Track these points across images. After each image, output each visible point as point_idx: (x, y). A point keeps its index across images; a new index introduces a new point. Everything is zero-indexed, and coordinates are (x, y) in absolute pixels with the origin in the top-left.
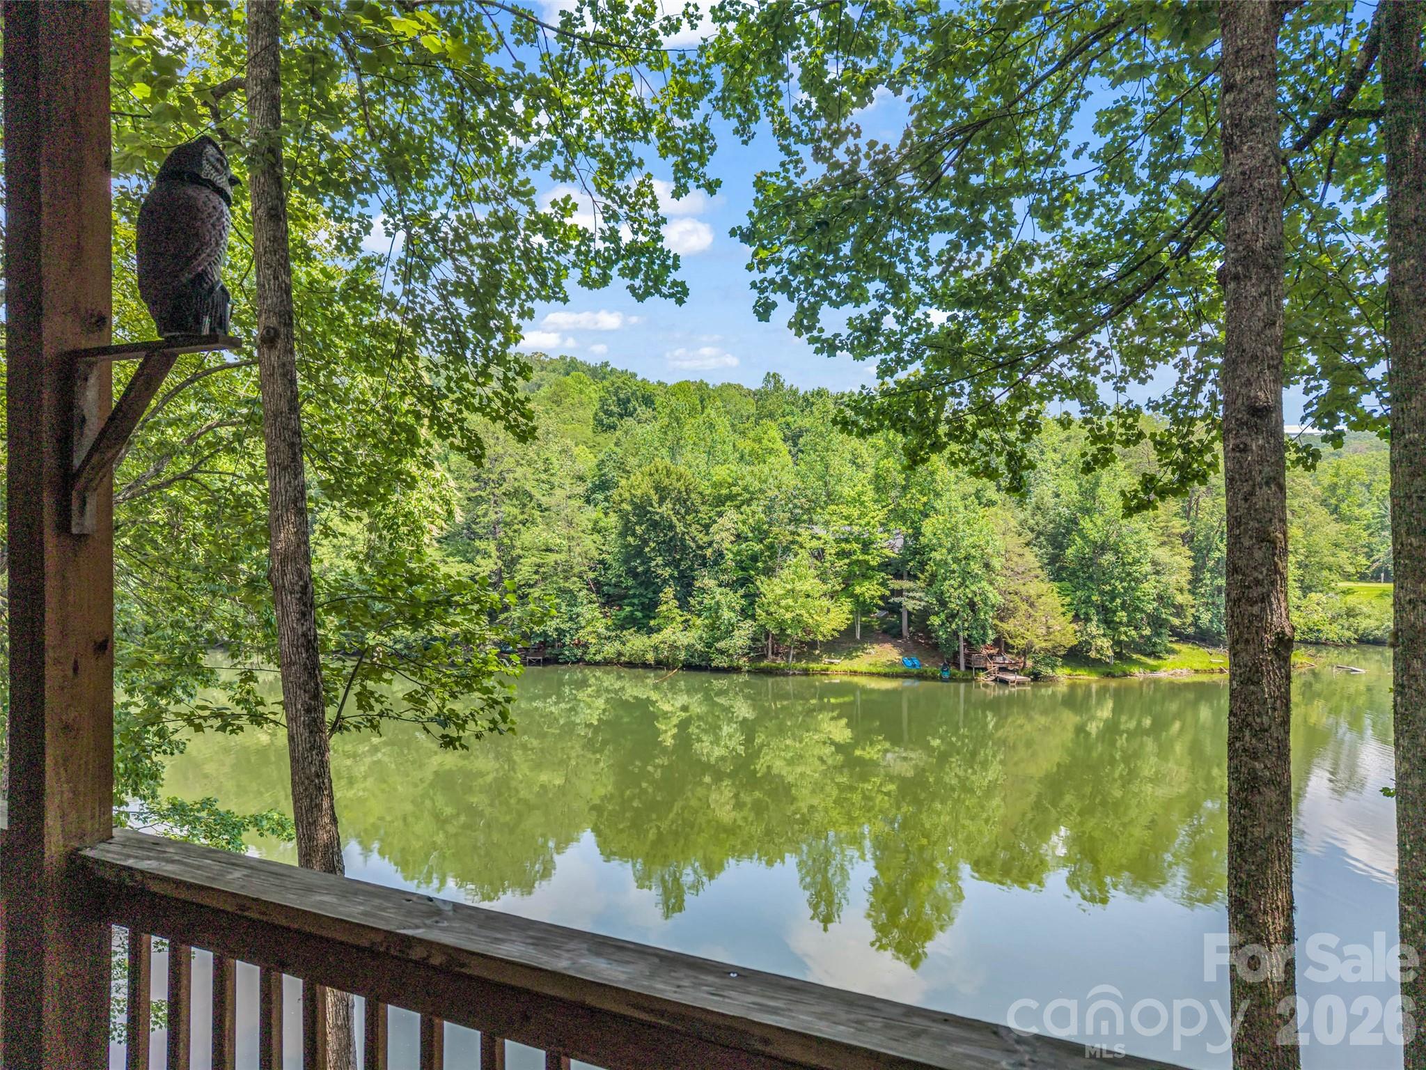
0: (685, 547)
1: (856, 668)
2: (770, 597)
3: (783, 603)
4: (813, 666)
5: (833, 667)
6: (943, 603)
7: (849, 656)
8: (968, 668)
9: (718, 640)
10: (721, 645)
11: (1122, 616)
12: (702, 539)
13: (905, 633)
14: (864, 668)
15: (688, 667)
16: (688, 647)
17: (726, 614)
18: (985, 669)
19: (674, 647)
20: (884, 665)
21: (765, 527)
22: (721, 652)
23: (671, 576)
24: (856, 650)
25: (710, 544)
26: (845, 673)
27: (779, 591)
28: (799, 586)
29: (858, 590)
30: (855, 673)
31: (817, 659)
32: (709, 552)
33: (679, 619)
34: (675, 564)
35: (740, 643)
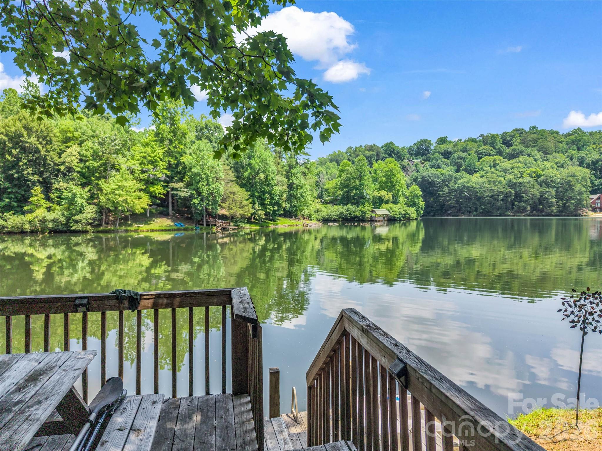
0: (44, 165)
1: (153, 228)
2: (109, 190)
3: (117, 192)
4: (129, 228)
5: (140, 228)
6: (199, 194)
7: (146, 223)
8: (208, 225)
9: (74, 215)
10: (77, 218)
11: (267, 201)
12: (58, 160)
13: (171, 213)
14: (158, 228)
15: (55, 232)
16: (53, 221)
17: (79, 201)
18: (215, 225)
19: (43, 221)
20: (166, 226)
21: (101, 154)
22: (77, 222)
23: (38, 180)
24: (150, 221)
25: (63, 163)
26: (148, 231)
27: (114, 186)
28: (125, 183)
29: (152, 189)
30: (152, 231)
31: (131, 225)
32: (62, 168)
33: (45, 206)
34: (41, 174)
35: (89, 216)
